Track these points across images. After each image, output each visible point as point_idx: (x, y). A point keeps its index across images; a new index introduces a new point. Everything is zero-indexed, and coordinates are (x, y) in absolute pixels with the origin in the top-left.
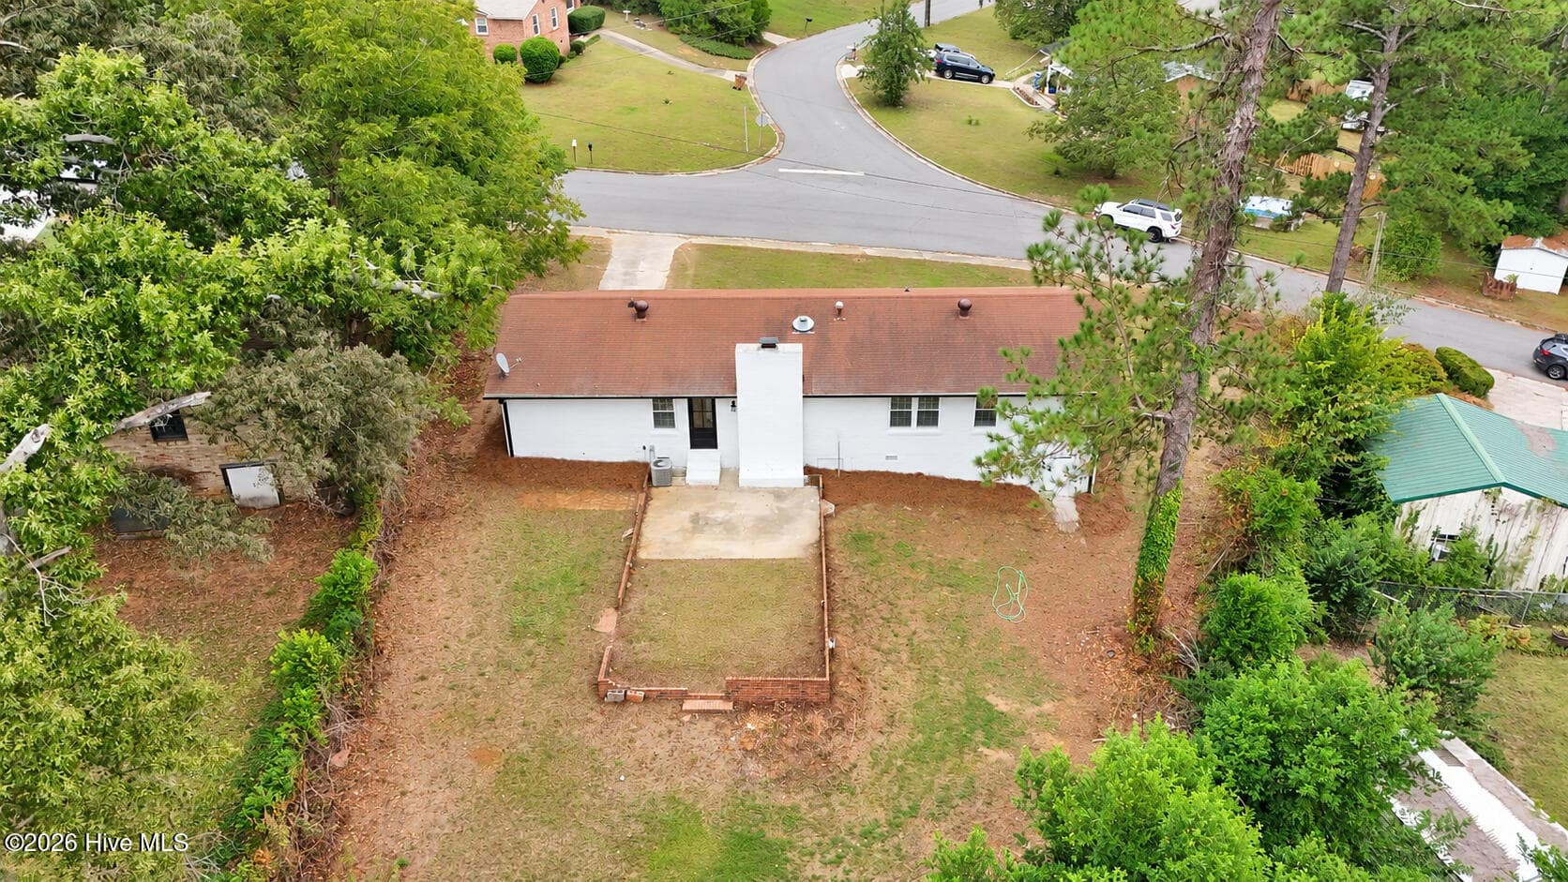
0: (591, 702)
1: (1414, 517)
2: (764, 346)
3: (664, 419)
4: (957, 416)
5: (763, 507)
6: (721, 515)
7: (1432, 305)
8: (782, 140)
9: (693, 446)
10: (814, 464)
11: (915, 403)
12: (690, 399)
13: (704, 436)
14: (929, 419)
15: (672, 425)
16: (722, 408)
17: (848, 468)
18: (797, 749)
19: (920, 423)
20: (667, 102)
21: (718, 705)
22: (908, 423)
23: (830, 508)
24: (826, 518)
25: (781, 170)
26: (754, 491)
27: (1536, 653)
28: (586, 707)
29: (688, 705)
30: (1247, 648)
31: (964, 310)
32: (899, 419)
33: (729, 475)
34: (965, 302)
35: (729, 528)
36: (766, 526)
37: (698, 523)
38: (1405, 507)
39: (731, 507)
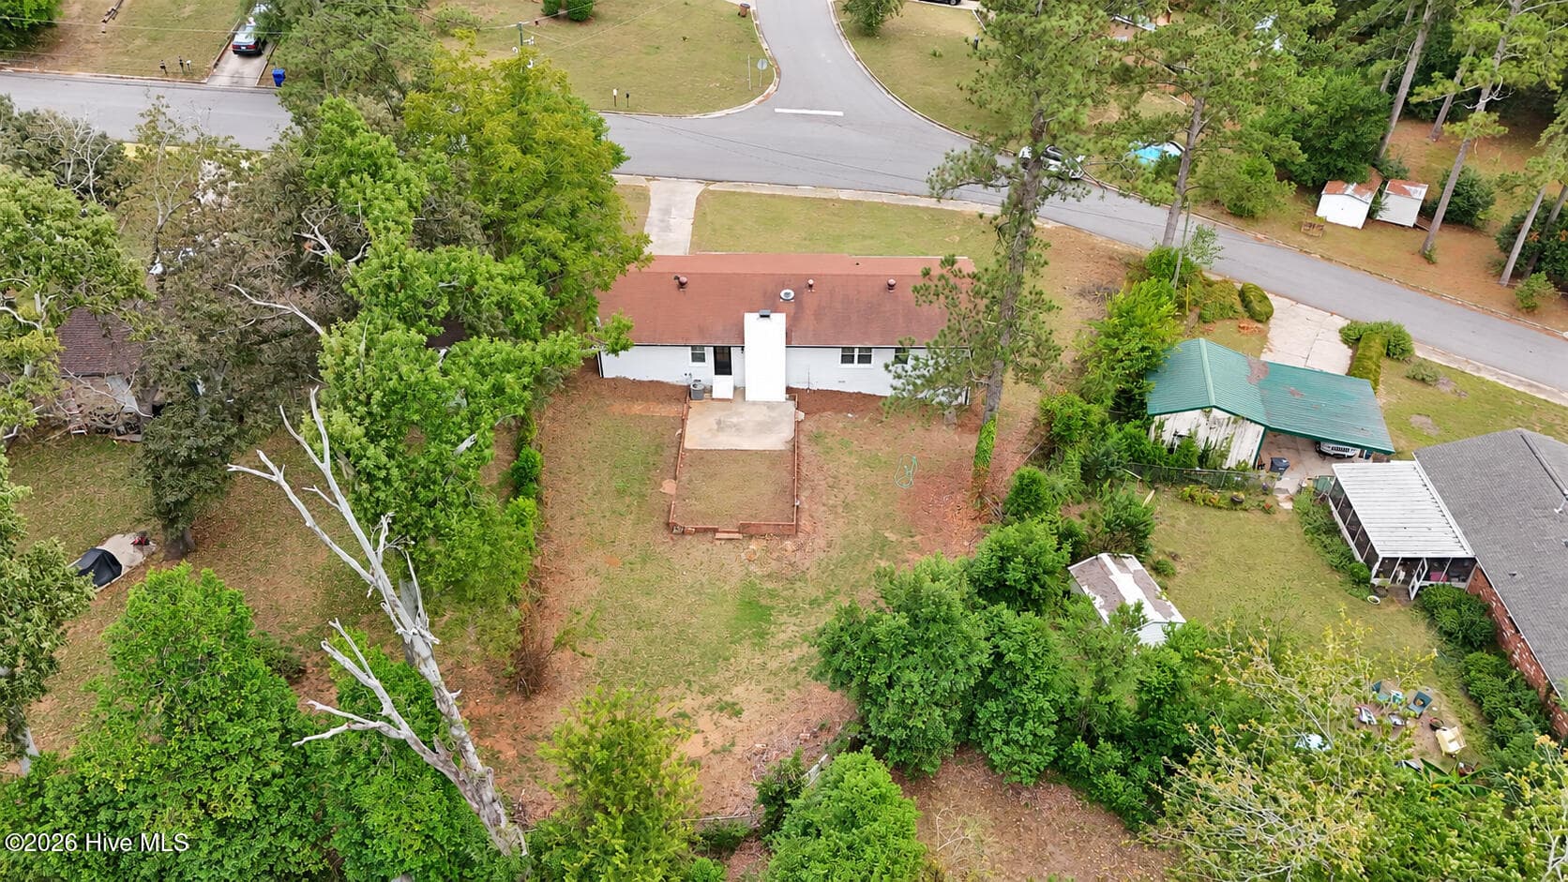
0: (666, 533)
1: (1161, 426)
2: (762, 316)
3: (699, 358)
4: (882, 358)
5: (761, 415)
6: (735, 420)
7: (1260, 240)
8: (779, 75)
9: (716, 374)
10: (792, 386)
11: (857, 350)
12: (715, 347)
13: (723, 367)
14: (865, 359)
15: (703, 360)
16: (735, 353)
17: (814, 387)
18: (778, 559)
19: (859, 362)
20: (684, 39)
21: (736, 536)
22: (853, 362)
23: (801, 415)
24: (798, 423)
25: (777, 110)
26: (754, 403)
27: (1220, 508)
28: (662, 535)
29: (718, 535)
30: (1027, 509)
31: (891, 287)
32: (847, 358)
33: (740, 391)
34: (892, 281)
35: (738, 429)
36: (764, 428)
37: (721, 426)
38: (1157, 418)
39: (740, 414)
